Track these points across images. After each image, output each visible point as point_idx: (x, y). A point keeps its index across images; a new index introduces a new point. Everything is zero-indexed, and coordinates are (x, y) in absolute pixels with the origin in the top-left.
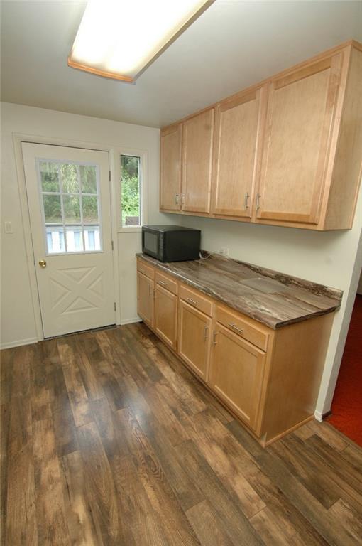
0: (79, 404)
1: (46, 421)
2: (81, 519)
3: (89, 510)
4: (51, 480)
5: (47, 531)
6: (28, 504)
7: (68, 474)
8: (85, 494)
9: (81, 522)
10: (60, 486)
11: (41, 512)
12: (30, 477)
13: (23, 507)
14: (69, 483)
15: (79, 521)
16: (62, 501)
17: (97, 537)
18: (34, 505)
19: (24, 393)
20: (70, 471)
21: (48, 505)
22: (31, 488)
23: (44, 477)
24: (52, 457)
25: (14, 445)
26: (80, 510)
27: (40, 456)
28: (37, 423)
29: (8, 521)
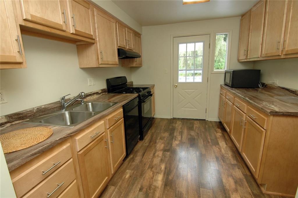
0: (176, 141)
1: (163, 141)
2: (162, 169)
3: (166, 168)
4: (158, 156)
5: (151, 166)
6: (149, 158)
7: (163, 157)
8: (166, 164)
9: (162, 170)
10: (160, 158)
11: (152, 161)
12: (152, 152)
13: (148, 158)
14: (163, 159)
15: (161, 169)
16: (159, 162)
17: (164, 176)
18: (151, 159)
19: (160, 131)
20: (165, 157)
21: (154, 161)
22: (152, 155)
23: (156, 154)
24: (161, 150)
25: (151, 143)
26: (163, 167)
27: (158, 149)
28: (160, 140)
29: (143, 159)
